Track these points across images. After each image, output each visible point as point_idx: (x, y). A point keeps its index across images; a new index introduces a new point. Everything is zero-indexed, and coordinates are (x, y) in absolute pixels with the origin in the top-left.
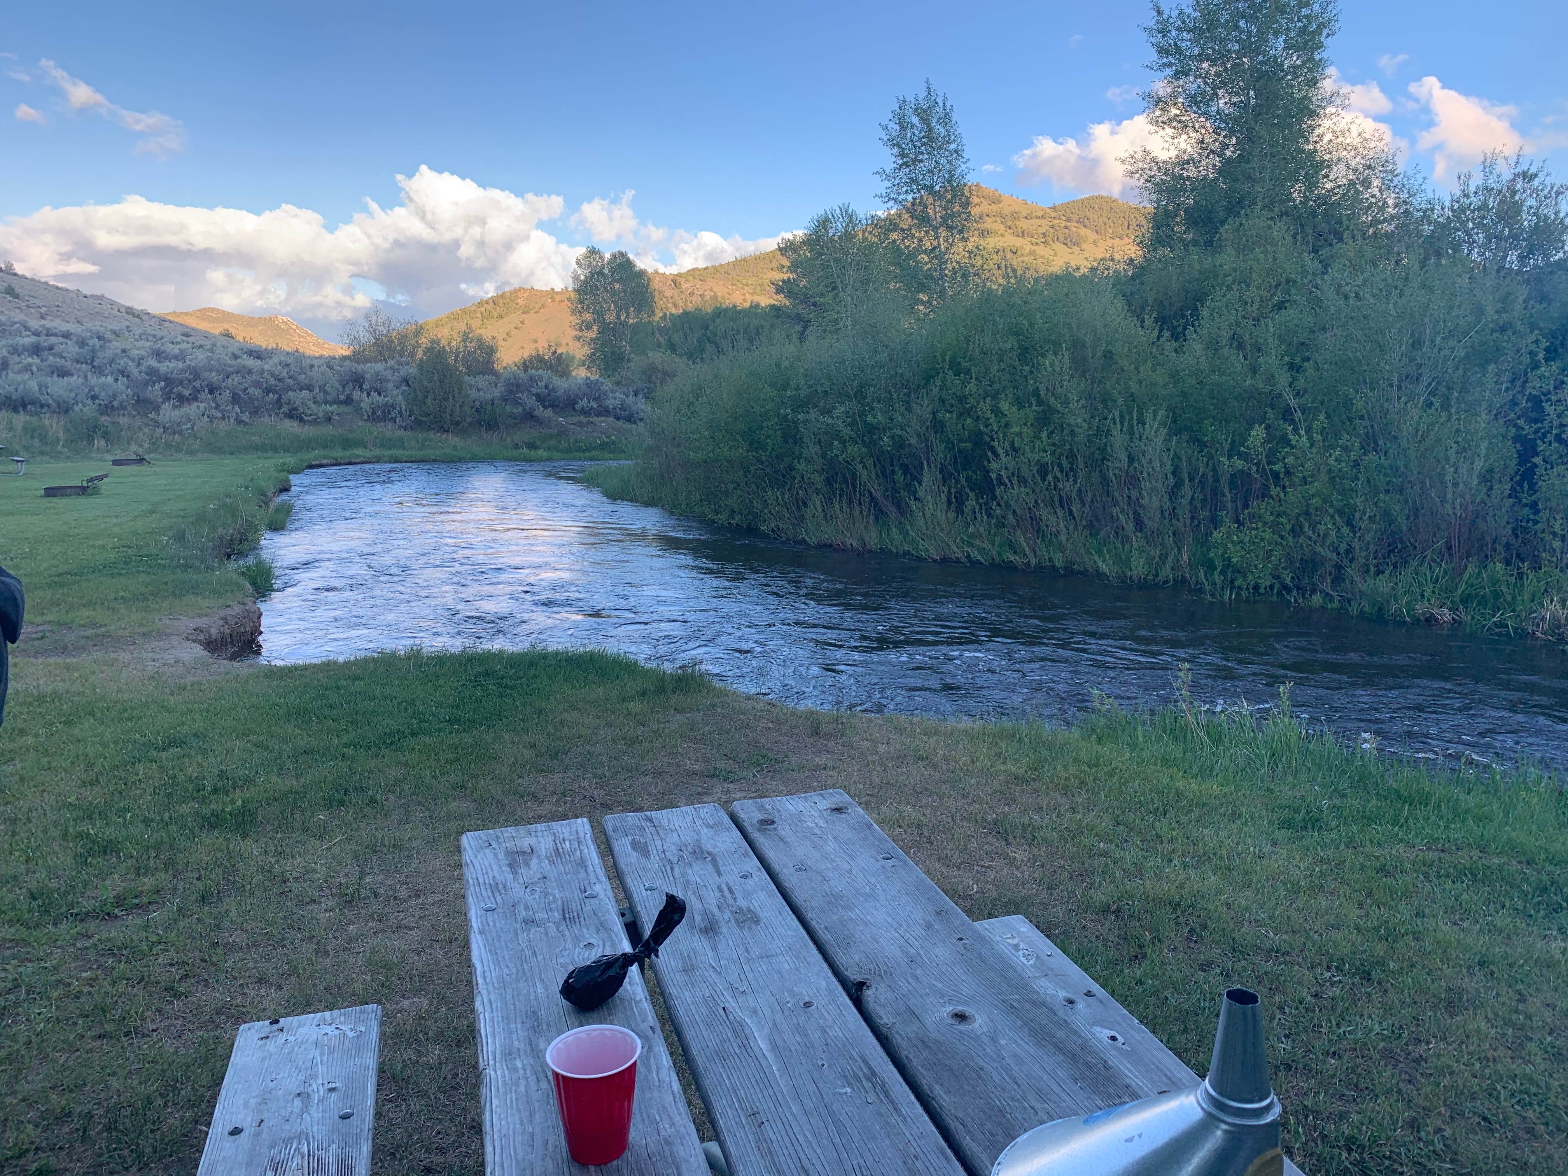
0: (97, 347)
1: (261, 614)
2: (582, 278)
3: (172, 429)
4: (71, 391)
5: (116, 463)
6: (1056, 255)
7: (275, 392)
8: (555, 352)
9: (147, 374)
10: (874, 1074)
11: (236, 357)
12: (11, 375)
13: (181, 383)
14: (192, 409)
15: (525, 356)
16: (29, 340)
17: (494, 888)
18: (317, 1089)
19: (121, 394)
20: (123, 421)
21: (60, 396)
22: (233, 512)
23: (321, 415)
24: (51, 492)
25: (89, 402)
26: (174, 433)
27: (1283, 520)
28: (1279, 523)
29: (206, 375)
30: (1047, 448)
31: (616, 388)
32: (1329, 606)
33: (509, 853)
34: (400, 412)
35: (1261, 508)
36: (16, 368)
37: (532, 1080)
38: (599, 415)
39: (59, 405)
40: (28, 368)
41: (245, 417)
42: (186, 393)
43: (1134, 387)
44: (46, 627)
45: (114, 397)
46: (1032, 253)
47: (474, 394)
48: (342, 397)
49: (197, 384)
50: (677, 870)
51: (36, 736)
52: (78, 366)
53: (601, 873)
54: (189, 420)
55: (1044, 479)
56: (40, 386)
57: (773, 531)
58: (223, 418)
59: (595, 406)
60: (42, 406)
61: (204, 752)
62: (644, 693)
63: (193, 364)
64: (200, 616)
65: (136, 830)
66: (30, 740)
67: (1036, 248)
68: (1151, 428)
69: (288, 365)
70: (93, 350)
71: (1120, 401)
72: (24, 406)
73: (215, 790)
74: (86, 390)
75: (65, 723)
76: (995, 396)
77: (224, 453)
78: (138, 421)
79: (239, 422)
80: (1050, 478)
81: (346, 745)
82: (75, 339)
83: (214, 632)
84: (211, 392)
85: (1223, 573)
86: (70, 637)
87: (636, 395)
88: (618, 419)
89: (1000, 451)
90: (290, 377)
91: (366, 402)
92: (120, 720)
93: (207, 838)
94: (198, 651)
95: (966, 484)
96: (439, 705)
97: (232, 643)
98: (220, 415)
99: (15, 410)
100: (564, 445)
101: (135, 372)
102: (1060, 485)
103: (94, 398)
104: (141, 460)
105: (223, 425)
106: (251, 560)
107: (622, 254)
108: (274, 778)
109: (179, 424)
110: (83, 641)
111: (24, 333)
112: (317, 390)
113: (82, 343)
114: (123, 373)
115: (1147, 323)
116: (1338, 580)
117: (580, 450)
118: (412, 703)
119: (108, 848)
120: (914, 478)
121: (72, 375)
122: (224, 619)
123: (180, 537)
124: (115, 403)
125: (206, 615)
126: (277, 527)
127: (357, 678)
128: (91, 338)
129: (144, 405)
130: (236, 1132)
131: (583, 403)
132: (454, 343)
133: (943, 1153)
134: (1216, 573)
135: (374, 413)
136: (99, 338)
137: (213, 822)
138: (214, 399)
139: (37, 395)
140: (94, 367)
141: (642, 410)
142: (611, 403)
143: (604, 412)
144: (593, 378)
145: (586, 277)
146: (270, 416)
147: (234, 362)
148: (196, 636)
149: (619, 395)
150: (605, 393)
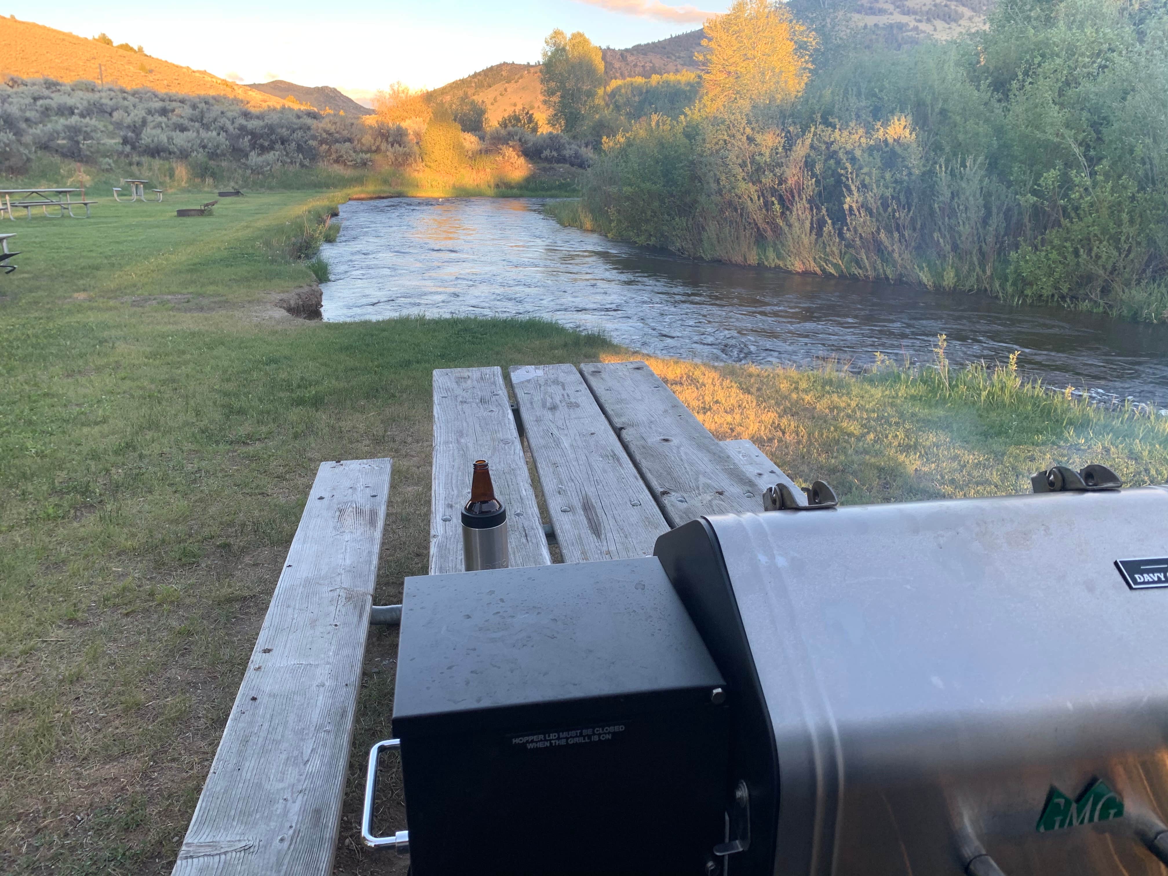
0: (205, 110)
1: (321, 294)
2: (549, 54)
3: (257, 170)
4: (189, 142)
5: (222, 194)
6: (935, 30)
7: (327, 144)
8: (527, 113)
9: (239, 129)
10: (615, 455)
11: (299, 117)
12: (149, 130)
13: (262, 136)
14: (271, 156)
15: (506, 116)
16: (158, 105)
17: (447, 390)
18: (360, 486)
19: (222, 144)
20: (224, 164)
21: (181, 146)
22: (301, 227)
23: (359, 161)
24: (182, 213)
25: (201, 150)
26: (259, 174)
27: (1068, 244)
28: (1065, 247)
29: (279, 130)
30: (890, 185)
31: (572, 141)
32: (1095, 311)
33: (457, 378)
34: (415, 159)
35: (1053, 235)
36: (152, 125)
37: (456, 451)
38: (558, 161)
39: (181, 153)
40: (159, 125)
41: (307, 162)
42: (266, 144)
43: (961, 137)
44: (190, 296)
45: (218, 146)
46: (916, 28)
47: (465, 145)
48: (374, 148)
49: (273, 137)
50: (542, 388)
51: (192, 354)
52: (192, 124)
53: (503, 387)
54: (268, 164)
55: (885, 210)
56: (168, 139)
57: (679, 250)
58: (291, 163)
59: (556, 155)
60: (170, 153)
61: (291, 367)
62: (565, 345)
63: (269, 122)
64: (283, 292)
65: (255, 403)
66: (188, 356)
68: (971, 170)
69: (335, 123)
70: (202, 112)
71: (947, 149)
72: (158, 153)
73: (299, 386)
74: (199, 142)
75: (208, 348)
77: (293, 189)
78: (234, 165)
79: (303, 166)
80: (890, 210)
81: (378, 367)
82: (189, 103)
83: (292, 302)
84: (283, 143)
85: (1014, 284)
86: (205, 302)
87: (586, 146)
88: (572, 165)
89: (853, 188)
90: (337, 133)
91: (391, 151)
92: (240, 348)
93: (296, 410)
94: (282, 313)
95: (826, 214)
96: (435, 347)
97: (304, 310)
98: (289, 160)
99: (153, 156)
100: (532, 185)
101: (231, 128)
102: (897, 215)
103: (204, 147)
104: (237, 193)
105: (291, 168)
106: (314, 260)
107: (580, 35)
108: (333, 382)
109: (261, 167)
110: (213, 305)
111: (154, 100)
112: (356, 142)
113: (194, 107)
114: (222, 128)
115: (982, 87)
116: (1105, 291)
117: (543, 189)
118: (418, 345)
119: (241, 412)
120: (788, 209)
121: (189, 130)
122: (298, 295)
123: (267, 244)
124: (218, 151)
125: (287, 292)
126: (330, 240)
127: (384, 330)
128: (200, 102)
129: (237, 153)
130: (321, 498)
131: (546, 153)
132: (454, 106)
133: (636, 477)
134: (1008, 284)
135: (396, 160)
136: (206, 103)
137: (300, 402)
138: (285, 149)
139: (166, 145)
140: (203, 124)
141: (591, 159)
142: (567, 153)
143: (562, 160)
144: (555, 132)
145: (552, 53)
146: (323, 161)
147: (298, 121)
148: (281, 304)
149: (574, 146)
150: (563, 145)
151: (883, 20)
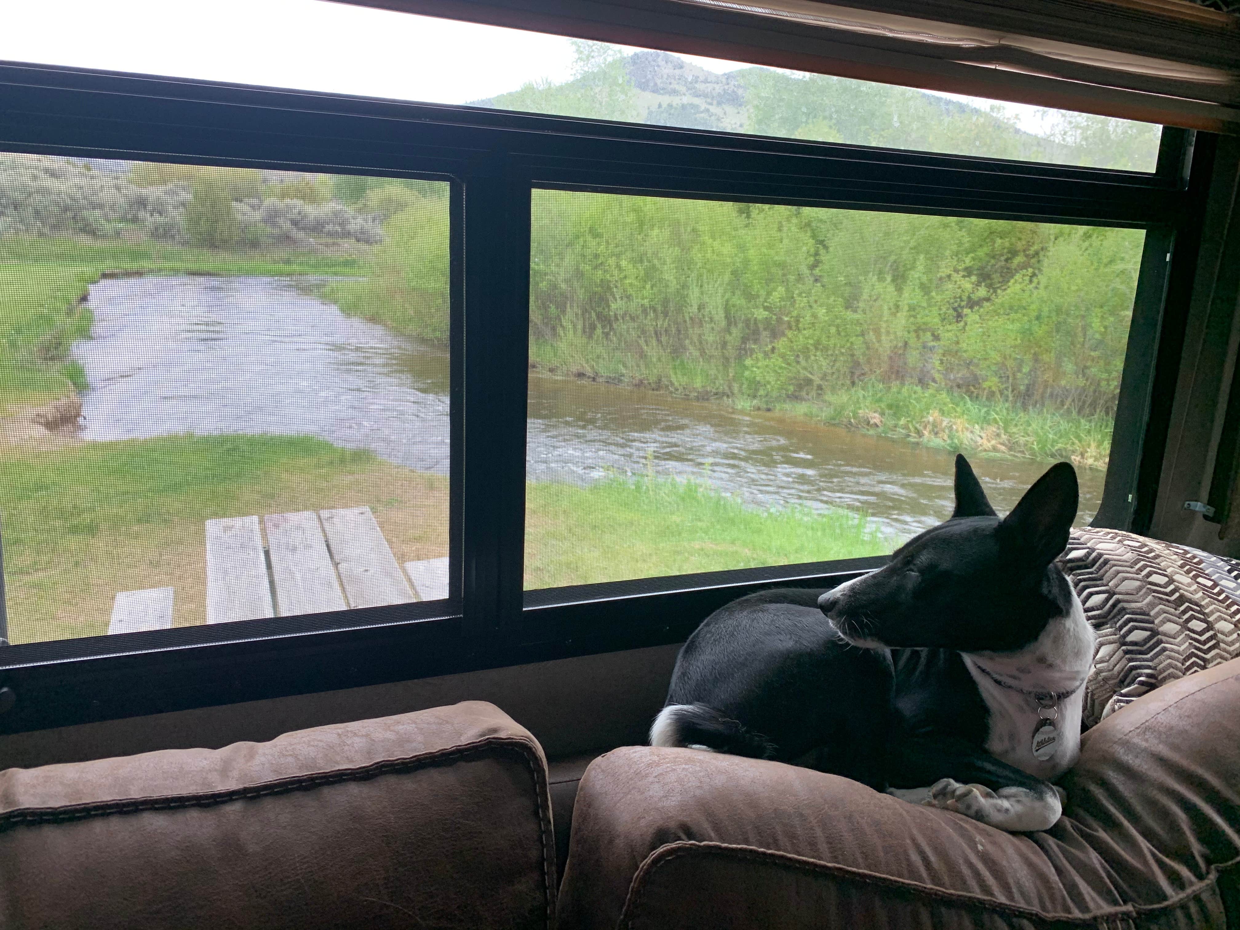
1: (81, 406)
7: (71, 210)
11: (35, 178)
29: (11, 193)
31: (357, 215)
33: (224, 526)
34: (179, 231)
38: (343, 236)
41: (46, 230)
46: (707, 111)
47: (239, 217)
48: (129, 216)
58: (27, 230)
59: (340, 230)
67: (710, 107)
69: (81, 188)
76: (618, 256)
77: (29, 260)
79: (41, 234)
83: (49, 416)
84: (16, 208)
87: (373, 221)
88: (358, 240)
89: (617, 296)
90: (84, 198)
91: (150, 220)
94: (39, 431)
98: (24, 228)
100: (313, 261)
105: (26, 236)
112: (107, 209)
117: (327, 265)
122: (55, 407)
126: (82, 335)
131: (329, 227)
135: (156, 231)
138: (19, 215)
141: (378, 234)
142: (352, 227)
143: (347, 234)
144: (338, 206)
146: (67, 230)
148: (37, 420)
149: (360, 221)
150: (348, 219)
151: (676, 101)
